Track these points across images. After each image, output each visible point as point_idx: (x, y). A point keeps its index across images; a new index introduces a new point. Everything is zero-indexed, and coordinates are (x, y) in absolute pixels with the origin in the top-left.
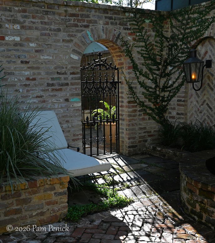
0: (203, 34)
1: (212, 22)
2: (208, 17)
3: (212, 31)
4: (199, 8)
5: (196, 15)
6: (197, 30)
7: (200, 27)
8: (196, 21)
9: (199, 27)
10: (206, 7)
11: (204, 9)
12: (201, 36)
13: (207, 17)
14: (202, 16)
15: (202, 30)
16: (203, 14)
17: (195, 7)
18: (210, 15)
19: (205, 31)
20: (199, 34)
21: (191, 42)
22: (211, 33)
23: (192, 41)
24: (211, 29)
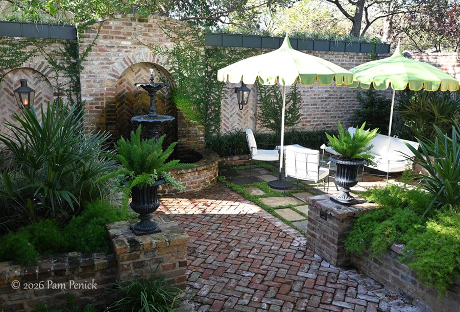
0: (20, 64)
1: (30, 56)
2: (24, 51)
3: (31, 63)
4: (11, 41)
5: (6, 46)
6: (10, 59)
7: (16, 58)
8: (8, 52)
9: (14, 58)
10: (20, 42)
11: (18, 43)
12: (18, 66)
13: (22, 50)
14: (15, 48)
15: (18, 62)
16: (16, 47)
17: (4, 38)
18: (26, 49)
19: (22, 62)
20: (14, 64)
21: (4, 70)
22: (30, 65)
23: (6, 69)
24: (30, 62)
